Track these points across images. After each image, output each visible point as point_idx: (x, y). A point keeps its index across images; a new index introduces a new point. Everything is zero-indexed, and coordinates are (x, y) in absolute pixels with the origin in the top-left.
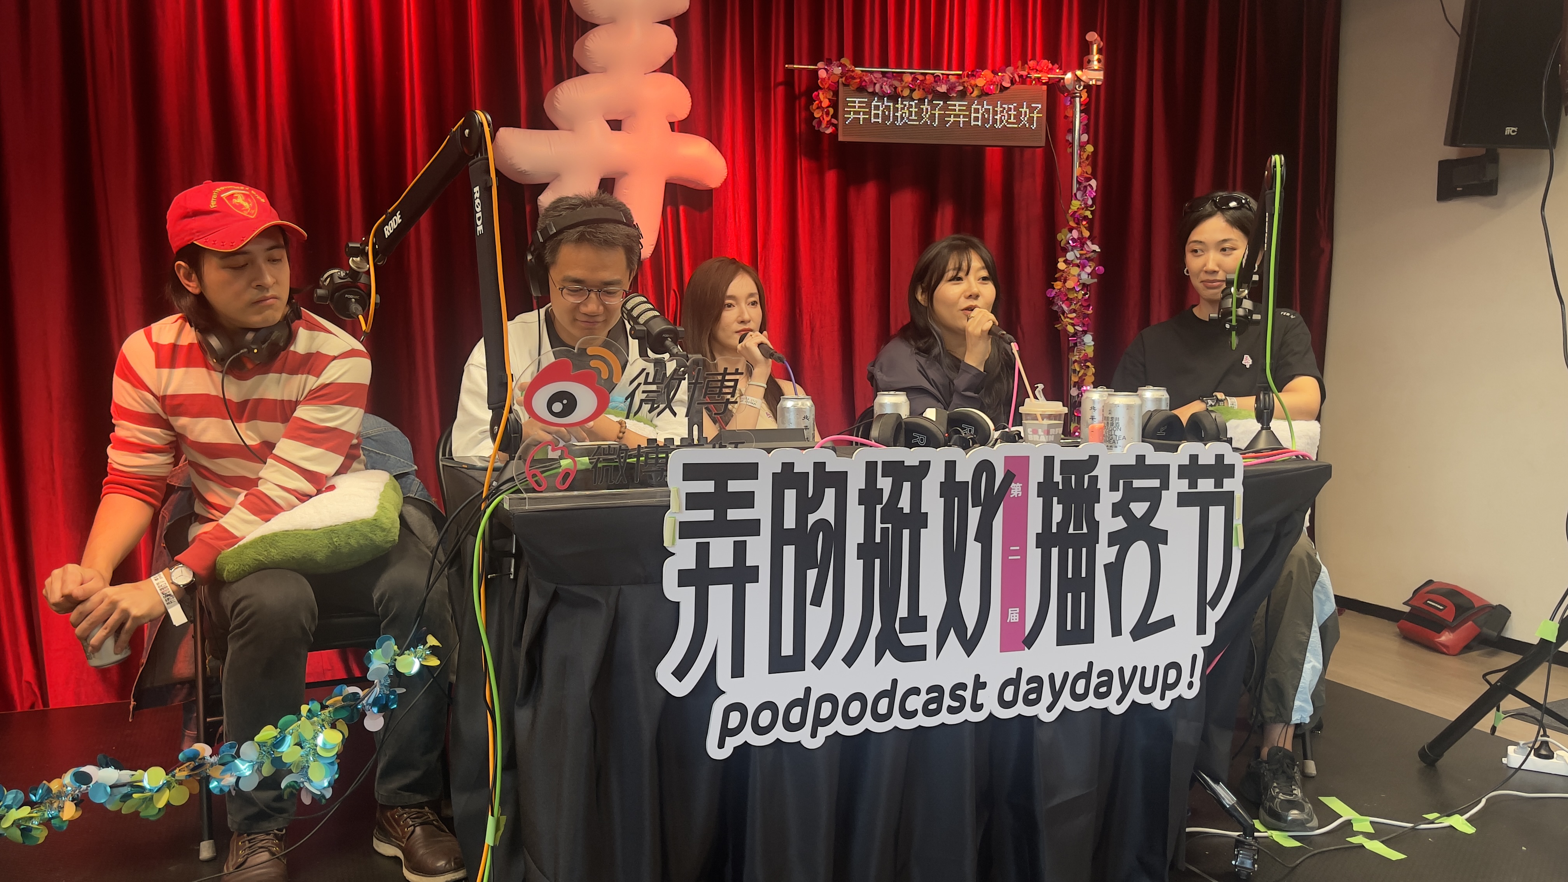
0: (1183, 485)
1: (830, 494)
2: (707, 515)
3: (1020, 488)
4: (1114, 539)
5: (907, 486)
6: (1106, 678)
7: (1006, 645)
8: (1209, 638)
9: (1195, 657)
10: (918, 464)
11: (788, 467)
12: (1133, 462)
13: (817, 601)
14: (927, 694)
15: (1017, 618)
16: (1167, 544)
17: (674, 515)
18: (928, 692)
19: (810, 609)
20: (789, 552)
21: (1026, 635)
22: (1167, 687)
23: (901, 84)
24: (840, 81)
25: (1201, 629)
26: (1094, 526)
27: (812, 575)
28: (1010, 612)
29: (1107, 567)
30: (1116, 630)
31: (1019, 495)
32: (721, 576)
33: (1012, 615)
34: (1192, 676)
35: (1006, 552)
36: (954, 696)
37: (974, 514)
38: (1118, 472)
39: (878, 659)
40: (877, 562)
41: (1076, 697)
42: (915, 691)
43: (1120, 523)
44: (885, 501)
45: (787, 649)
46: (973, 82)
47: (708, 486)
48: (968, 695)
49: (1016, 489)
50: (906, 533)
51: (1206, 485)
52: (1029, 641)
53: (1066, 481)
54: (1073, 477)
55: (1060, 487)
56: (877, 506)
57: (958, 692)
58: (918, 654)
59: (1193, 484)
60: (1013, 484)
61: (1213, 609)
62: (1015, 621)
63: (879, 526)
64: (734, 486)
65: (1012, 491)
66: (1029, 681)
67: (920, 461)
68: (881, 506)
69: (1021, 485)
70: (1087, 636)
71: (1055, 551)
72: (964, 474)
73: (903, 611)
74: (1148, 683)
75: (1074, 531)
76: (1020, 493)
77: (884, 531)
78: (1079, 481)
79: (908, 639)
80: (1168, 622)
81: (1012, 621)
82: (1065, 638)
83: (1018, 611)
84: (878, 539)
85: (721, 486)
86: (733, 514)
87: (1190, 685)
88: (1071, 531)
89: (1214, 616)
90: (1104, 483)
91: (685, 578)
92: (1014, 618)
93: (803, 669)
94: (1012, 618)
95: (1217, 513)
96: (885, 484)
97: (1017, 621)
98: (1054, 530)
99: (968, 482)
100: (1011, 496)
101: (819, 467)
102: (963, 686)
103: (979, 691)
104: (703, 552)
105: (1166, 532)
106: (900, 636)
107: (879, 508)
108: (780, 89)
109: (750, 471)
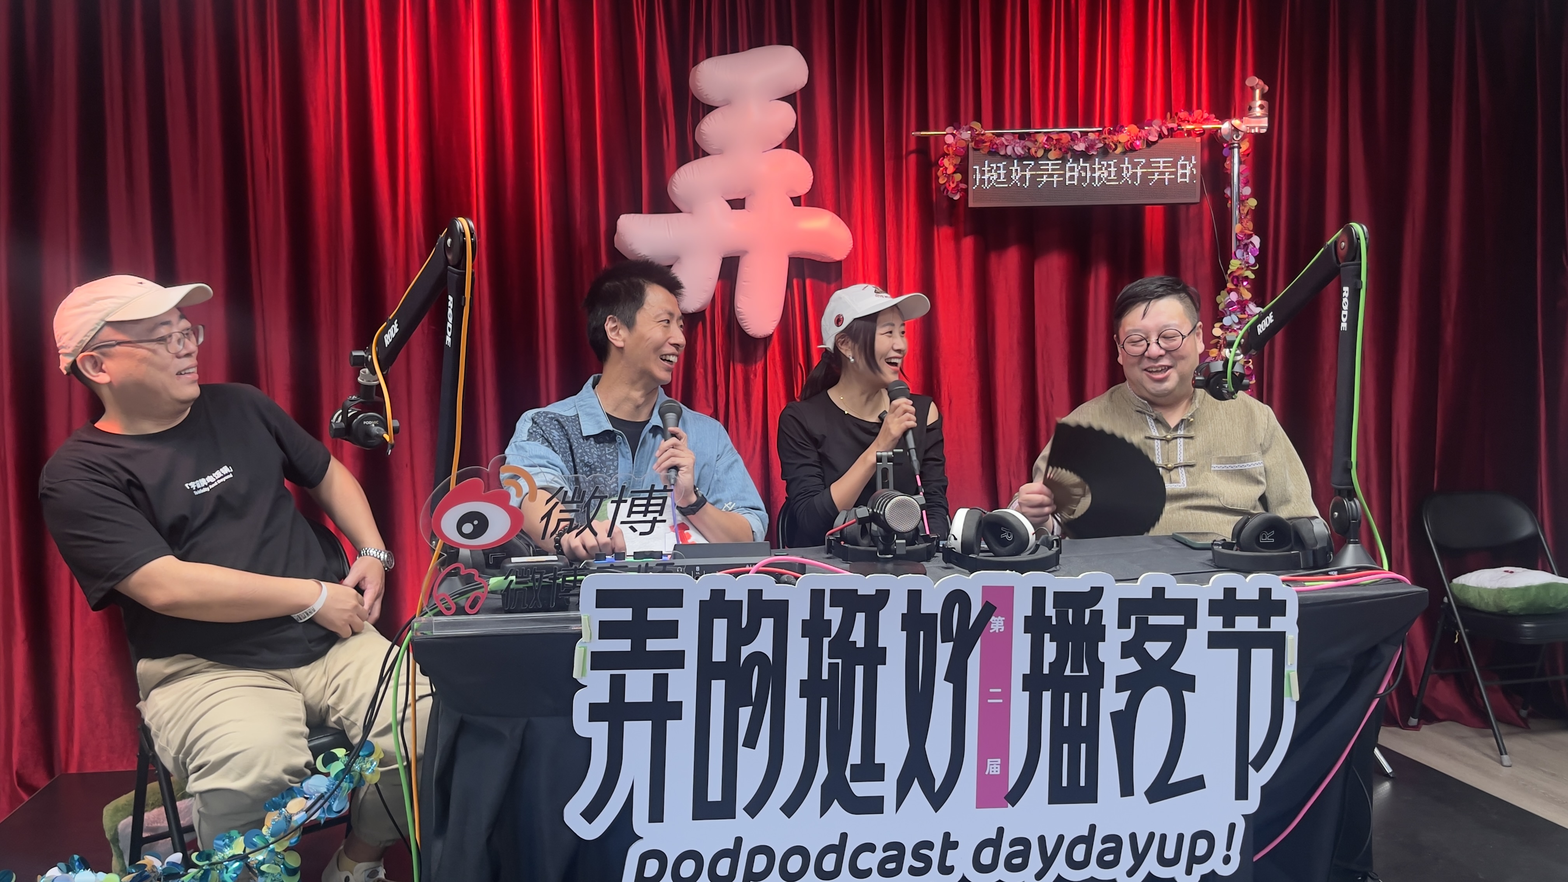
0: (1217, 624)
1: (767, 625)
2: (624, 645)
3: (1002, 622)
4: (1122, 683)
5: (860, 618)
6: (1113, 845)
7: (983, 801)
8: (1253, 804)
9: (1232, 827)
10: (874, 593)
11: (718, 594)
12: (1149, 595)
13: (751, 742)
14: (884, 851)
15: (999, 770)
16: (1194, 692)
17: (585, 645)
18: (886, 849)
19: (743, 751)
20: (718, 687)
21: (1009, 790)
22: (1194, 860)
23: (1036, 145)
24: (970, 146)
25: (1242, 793)
26: (1098, 668)
27: (745, 714)
28: (989, 763)
29: (1115, 716)
30: (1127, 789)
31: (1001, 630)
32: (638, 711)
33: (992, 766)
34: (1229, 848)
35: (984, 694)
36: (916, 855)
37: (944, 651)
38: (1127, 607)
39: (824, 809)
40: (824, 701)
41: (1073, 864)
42: (870, 848)
43: (1131, 666)
44: (833, 633)
45: (715, 793)
46: (1115, 138)
47: (625, 614)
48: (935, 855)
49: (996, 624)
50: (859, 670)
51: (1247, 624)
52: (1014, 797)
53: (1061, 615)
54: (1070, 611)
55: (1054, 622)
56: (824, 638)
57: (922, 851)
58: (874, 805)
59: (1229, 622)
60: (993, 618)
61: (1258, 769)
62: (995, 773)
63: (826, 661)
64: (655, 614)
65: (992, 625)
66: (1013, 843)
67: (877, 590)
68: (830, 639)
69: (1004, 618)
70: (1089, 795)
71: (1047, 696)
72: (932, 605)
73: (855, 756)
74: (1169, 853)
75: (1071, 672)
76: (1003, 628)
77: (833, 667)
78: (1078, 616)
79: (861, 789)
80: (1197, 783)
81: (991, 773)
82: (1058, 795)
83: (999, 763)
84: (825, 676)
85: (640, 614)
86: (653, 645)
87: (1227, 860)
88: (1068, 672)
89: (1257, 780)
90: (1110, 619)
91: (596, 712)
92: (995, 770)
93: (733, 817)
94: (991, 770)
95: (1261, 658)
96: (834, 615)
97: (998, 773)
98: (1046, 670)
99: (937, 614)
100: (991, 631)
101: (755, 595)
102: (929, 845)
103: (949, 851)
104: (618, 686)
105: (1193, 678)
106: (850, 784)
107: (826, 641)
108: (913, 157)
109: (674, 598)
